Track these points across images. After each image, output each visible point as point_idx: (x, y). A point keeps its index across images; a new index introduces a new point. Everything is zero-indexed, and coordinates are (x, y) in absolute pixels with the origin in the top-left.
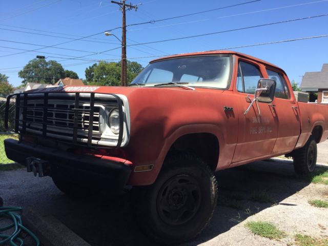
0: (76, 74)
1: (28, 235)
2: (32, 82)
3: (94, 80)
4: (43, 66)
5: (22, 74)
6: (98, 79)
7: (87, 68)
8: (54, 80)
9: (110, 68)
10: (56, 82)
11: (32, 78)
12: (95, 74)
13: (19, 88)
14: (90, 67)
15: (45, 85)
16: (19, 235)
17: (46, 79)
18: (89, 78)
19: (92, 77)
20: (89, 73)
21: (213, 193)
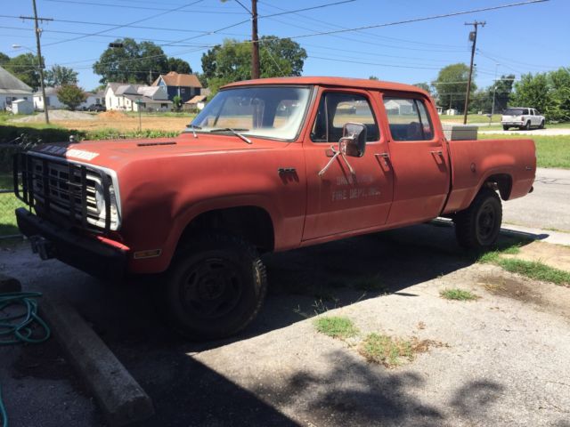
0: (188, 65)
1: (40, 325)
2: (115, 81)
3: (217, 74)
4: (131, 51)
5: (98, 69)
6: (224, 72)
7: (204, 54)
8: (150, 77)
9: (243, 51)
10: (154, 80)
11: (116, 73)
12: (219, 64)
13: (94, 93)
14: (209, 52)
15: (136, 86)
16: (29, 326)
17: (139, 75)
18: (209, 70)
19: (214, 70)
20: (208, 62)
21: (258, 281)
